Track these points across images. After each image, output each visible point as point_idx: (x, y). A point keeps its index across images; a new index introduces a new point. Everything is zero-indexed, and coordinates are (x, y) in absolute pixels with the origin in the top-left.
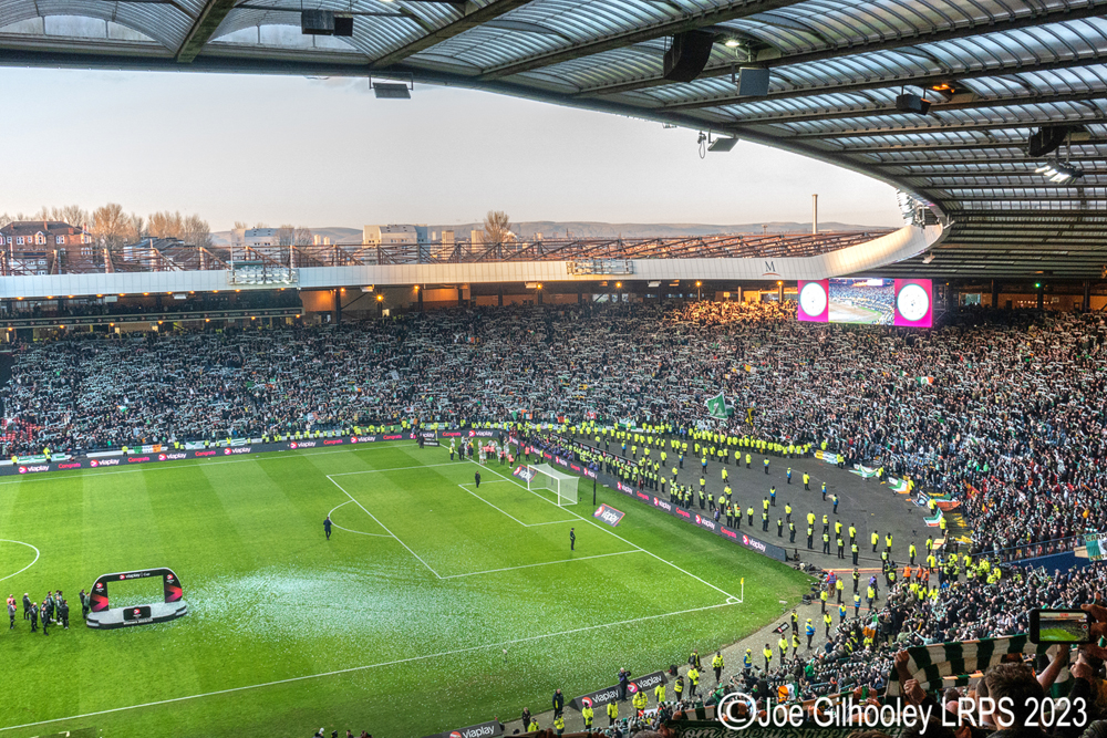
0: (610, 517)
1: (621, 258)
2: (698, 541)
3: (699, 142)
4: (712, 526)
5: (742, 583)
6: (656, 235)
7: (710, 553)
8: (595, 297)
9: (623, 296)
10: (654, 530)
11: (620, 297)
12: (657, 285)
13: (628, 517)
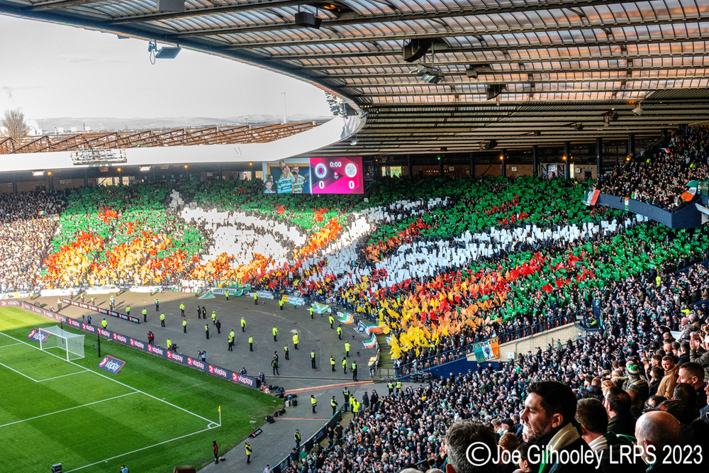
0: (113, 366)
1: (115, 147)
2: (186, 379)
3: (150, 50)
4: (201, 365)
5: (219, 410)
6: (146, 127)
7: (196, 388)
8: (100, 180)
9: (124, 178)
10: (151, 374)
11: (121, 181)
12: (147, 169)
13: (129, 365)
